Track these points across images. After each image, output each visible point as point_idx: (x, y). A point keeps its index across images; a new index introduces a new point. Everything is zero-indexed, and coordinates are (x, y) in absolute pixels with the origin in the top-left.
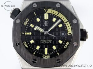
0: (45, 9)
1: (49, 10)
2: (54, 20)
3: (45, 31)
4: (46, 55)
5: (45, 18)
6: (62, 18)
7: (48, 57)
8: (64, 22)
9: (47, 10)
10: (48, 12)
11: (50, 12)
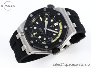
0: (60, 21)
1: (61, 23)
2: (56, 29)
3: (47, 27)
4: (33, 34)
5: (55, 24)
6: (59, 33)
7: (33, 36)
8: (57, 36)
9: (60, 22)
10: (59, 23)
11: (60, 25)
